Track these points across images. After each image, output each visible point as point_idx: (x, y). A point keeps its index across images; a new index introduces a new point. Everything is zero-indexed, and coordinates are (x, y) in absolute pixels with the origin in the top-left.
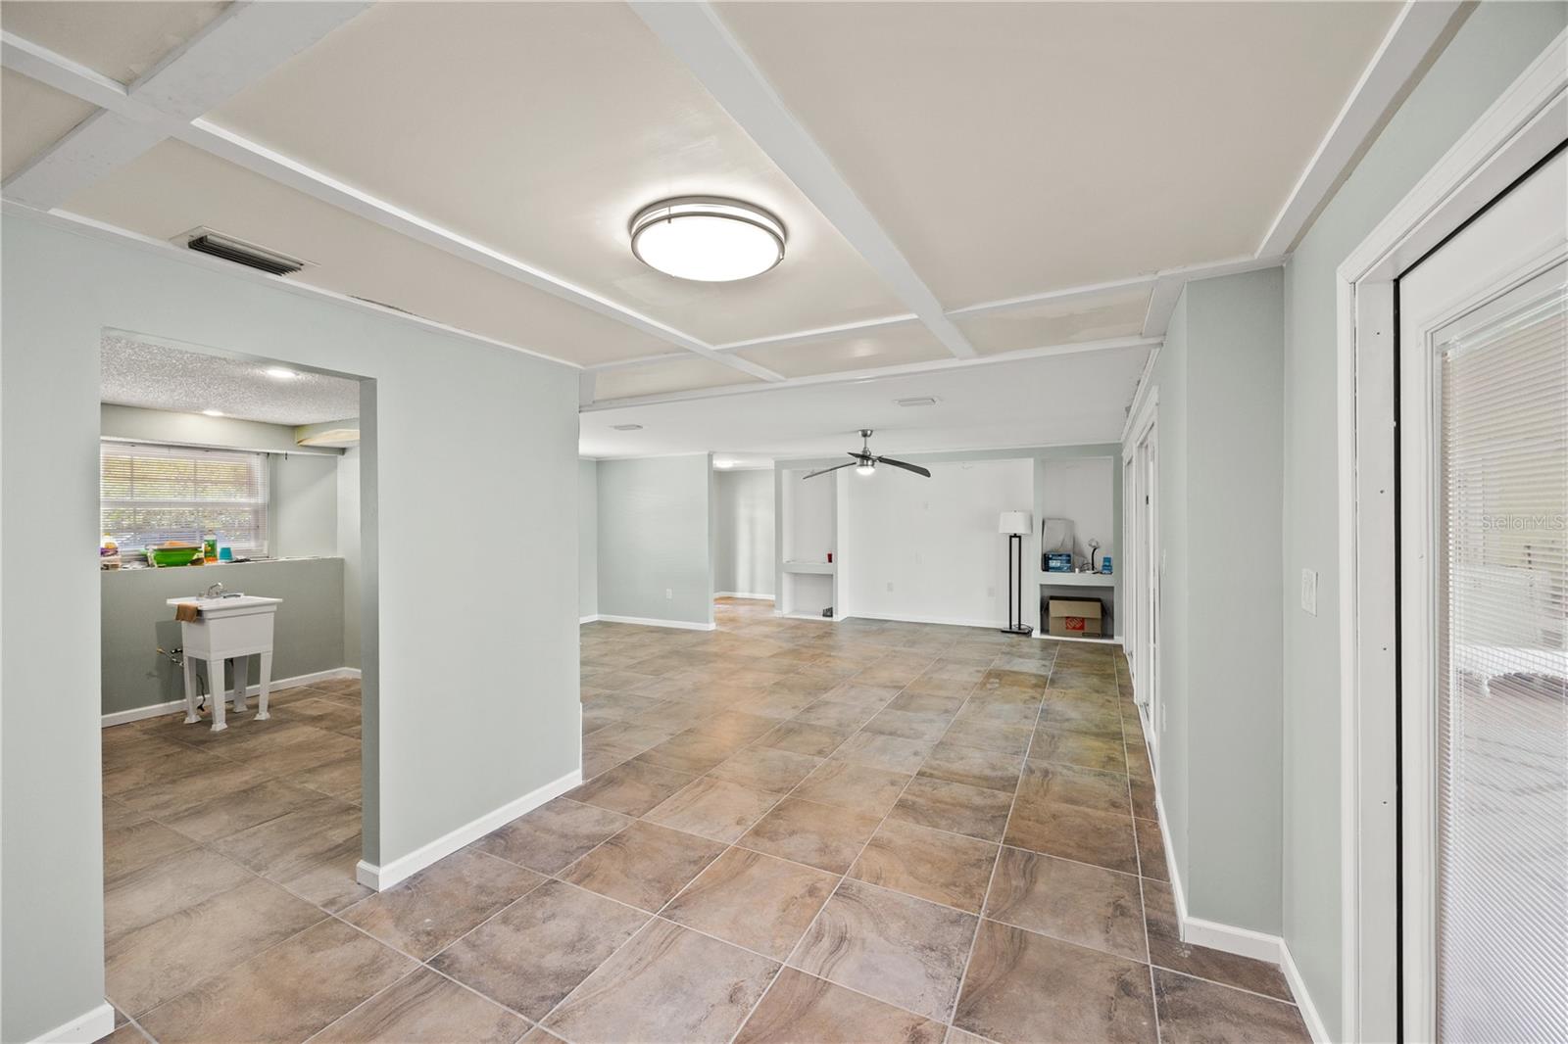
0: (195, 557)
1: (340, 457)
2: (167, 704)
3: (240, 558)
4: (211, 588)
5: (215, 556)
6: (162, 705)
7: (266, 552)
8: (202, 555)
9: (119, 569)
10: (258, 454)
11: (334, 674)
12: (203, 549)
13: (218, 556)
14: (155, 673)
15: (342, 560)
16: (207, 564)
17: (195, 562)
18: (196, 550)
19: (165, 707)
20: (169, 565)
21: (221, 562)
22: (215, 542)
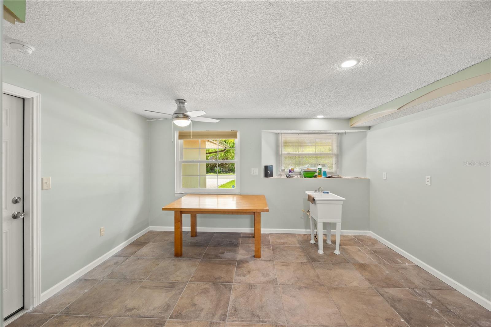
0: (315, 175)
1: (368, 131)
2: (306, 230)
3: (329, 175)
4: (319, 188)
5: (321, 175)
6: (304, 230)
7: (338, 174)
8: (317, 174)
9: (294, 178)
10: (335, 133)
11: (365, 233)
12: (317, 172)
13: (322, 174)
14: (303, 217)
15: (369, 180)
16: (319, 178)
17: (315, 177)
18: (315, 172)
19: (305, 231)
20: (308, 177)
21: (323, 177)
22: (321, 169)
